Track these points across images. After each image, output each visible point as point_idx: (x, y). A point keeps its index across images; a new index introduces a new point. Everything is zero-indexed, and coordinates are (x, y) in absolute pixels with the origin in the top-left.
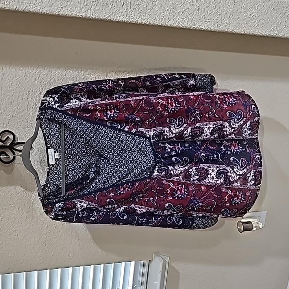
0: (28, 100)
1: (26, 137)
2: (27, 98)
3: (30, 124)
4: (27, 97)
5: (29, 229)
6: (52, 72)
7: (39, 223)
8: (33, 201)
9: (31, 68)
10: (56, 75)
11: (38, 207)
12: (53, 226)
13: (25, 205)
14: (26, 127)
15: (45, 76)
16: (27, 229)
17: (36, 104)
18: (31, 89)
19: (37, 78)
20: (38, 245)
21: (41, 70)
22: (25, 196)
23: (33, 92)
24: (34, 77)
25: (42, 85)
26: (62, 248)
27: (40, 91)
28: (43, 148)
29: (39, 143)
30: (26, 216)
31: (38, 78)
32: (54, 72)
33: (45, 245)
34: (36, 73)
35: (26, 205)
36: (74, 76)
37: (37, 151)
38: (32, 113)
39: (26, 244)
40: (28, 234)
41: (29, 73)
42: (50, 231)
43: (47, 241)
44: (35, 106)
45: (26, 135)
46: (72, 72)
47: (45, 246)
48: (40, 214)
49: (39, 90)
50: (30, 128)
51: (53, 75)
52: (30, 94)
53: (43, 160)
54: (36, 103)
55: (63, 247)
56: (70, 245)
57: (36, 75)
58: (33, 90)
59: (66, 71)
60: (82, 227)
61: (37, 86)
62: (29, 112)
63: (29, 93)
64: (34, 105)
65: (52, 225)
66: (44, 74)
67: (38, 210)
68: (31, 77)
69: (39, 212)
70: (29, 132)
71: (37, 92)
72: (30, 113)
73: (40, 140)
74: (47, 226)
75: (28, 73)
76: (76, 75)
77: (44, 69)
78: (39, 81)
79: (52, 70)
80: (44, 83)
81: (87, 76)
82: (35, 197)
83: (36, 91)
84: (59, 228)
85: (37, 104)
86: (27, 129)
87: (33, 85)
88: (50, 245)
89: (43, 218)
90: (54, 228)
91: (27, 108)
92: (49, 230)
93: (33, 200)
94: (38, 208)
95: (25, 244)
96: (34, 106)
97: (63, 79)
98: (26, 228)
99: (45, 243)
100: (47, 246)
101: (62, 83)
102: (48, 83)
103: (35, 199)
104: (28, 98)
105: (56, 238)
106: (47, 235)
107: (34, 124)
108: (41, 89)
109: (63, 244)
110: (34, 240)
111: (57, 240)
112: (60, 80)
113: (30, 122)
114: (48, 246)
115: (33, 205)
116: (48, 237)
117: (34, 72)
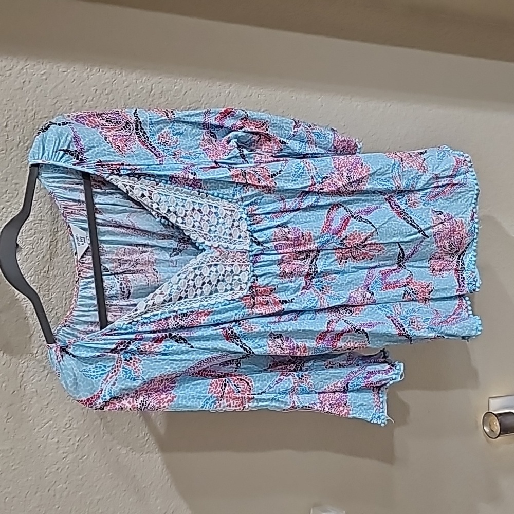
0: (7, 129)
1: (4, 216)
2: (5, 124)
3: (13, 186)
4: (4, 122)
5: (13, 451)
6: (60, 70)
7: (38, 432)
8: (23, 376)
9: (12, 59)
10: (67, 75)
11: (34, 390)
12: (71, 442)
13: (4, 385)
14: (4, 191)
15: (44, 77)
16: (7, 450)
17: (26, 138)
18: (13, 105)
19: (27, 83)
20: (36, 493)
21: (35, 65)
22: (3, 363)
23: (18, 112)
24: (19, 78)
25: (37, 97)
26: (96, 501)
27: (32, 110)
28: (42, 241)
29: (33, 231)
30: (5, 416)
31: (30, 82)
32: (64, 70)
33: (53, 494)
34: (25, 71)
35: (6, 386)
36: (108, 80)
37: (30, 250)
38: (15, 159)
39: (6, 493)
40: (12, 464)
41: (10, 70)
42: (65, 455)
43: (57, 483)
44: (24, 144)
45: (4, 210)
46: (103, 72)
47: (54, 496)
48: (39, 411)
49: (30, 108)
50: (13, 194)
51: (60, 76)
52: (10, 116)
53: (45, 272)
54: (24, 137)
55: (98, 497)
56: (114, 492)
57: (23, 75)
58: (19, 108)
59: (89, 69)
60: (141, 441)
61: (27, 99)
62: (10, 158)
63: (10, 113)
64: (20, 142)
65: (69, 438)
66: (42, 72)
67: (34, 400)
68: (13, 79)
69: (37, 405)
70: (9, 203)
71: (28, 111)
72: (12, 159)
73: (35, 224)
74: (56, 440)
75: (7, 69)
76: (111, 78)
77: (41, 63)
78: (31, 88)
79: (59, 65)
80: (43, 92)
81: (134, 81)
82: (26, 364)
83: (26, 110)
84: (87, 445)
85: (27, 140)
86: (5, 195)
87: (18, 97)
88: (65, 494)
89: (45, 421)
90: (76, 447)
91: (5, 148)
92: (61, 452)
93: (21, 374)
94: (35, 394)
95: (3, 493)
96: (21, 144)
97: (84, 85)
98: (7, 448)
99: (53, 488)
100: (58, 496)
101: (81, 93)
102: (50, 92)
103: (27, 369)
104: (6, 126)
105: (80, 475)
106: (56, 466)
107: (22, 186)
108: (36, 106)
109: (97, 488)
110: (25, 480)
111: (82, 478)
112: (77, 87)
113: (12, 180)
114: (61, 497)
115: (23, 387)
116: (60, 470)
117: (19, 67)
